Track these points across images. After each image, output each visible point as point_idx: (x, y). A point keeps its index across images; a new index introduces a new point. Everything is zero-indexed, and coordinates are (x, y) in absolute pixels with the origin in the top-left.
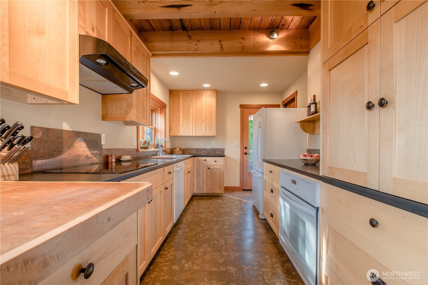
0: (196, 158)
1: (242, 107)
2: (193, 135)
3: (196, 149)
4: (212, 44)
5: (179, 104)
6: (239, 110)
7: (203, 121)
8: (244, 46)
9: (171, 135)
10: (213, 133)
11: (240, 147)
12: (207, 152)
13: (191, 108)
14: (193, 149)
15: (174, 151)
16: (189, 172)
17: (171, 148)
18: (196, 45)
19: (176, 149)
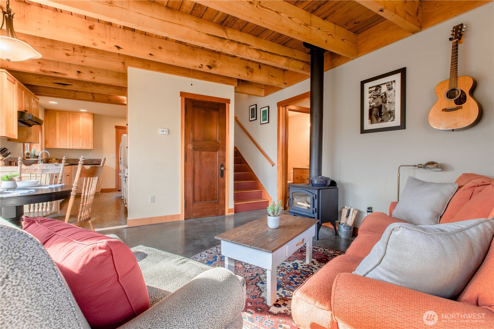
0: (74, 166)
1: (117, 127)
2: (70, 148)
3: (73, 159)
4: (86, 95)
5: (55, 122)
6: (114, 130)
7: (80, 137)
8: (109, 99)
9: (47, 147)
10: (90, 147)
11: (115, 158)
12: (85, 162)
13: (68, 126)
14: (70, 159)
15: (49, 161)
16: (68, 176)
17: (46, 158)
18: (74, 93)
19: (52, 159)
